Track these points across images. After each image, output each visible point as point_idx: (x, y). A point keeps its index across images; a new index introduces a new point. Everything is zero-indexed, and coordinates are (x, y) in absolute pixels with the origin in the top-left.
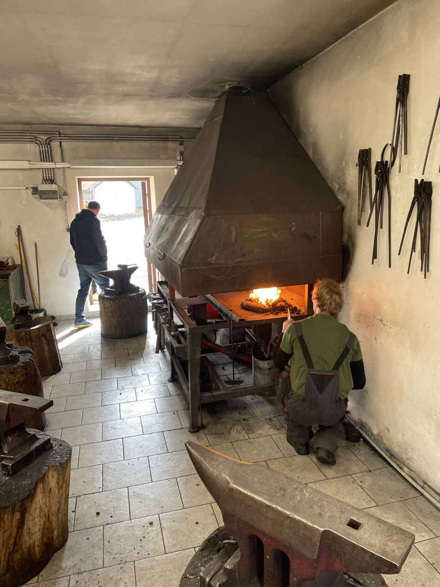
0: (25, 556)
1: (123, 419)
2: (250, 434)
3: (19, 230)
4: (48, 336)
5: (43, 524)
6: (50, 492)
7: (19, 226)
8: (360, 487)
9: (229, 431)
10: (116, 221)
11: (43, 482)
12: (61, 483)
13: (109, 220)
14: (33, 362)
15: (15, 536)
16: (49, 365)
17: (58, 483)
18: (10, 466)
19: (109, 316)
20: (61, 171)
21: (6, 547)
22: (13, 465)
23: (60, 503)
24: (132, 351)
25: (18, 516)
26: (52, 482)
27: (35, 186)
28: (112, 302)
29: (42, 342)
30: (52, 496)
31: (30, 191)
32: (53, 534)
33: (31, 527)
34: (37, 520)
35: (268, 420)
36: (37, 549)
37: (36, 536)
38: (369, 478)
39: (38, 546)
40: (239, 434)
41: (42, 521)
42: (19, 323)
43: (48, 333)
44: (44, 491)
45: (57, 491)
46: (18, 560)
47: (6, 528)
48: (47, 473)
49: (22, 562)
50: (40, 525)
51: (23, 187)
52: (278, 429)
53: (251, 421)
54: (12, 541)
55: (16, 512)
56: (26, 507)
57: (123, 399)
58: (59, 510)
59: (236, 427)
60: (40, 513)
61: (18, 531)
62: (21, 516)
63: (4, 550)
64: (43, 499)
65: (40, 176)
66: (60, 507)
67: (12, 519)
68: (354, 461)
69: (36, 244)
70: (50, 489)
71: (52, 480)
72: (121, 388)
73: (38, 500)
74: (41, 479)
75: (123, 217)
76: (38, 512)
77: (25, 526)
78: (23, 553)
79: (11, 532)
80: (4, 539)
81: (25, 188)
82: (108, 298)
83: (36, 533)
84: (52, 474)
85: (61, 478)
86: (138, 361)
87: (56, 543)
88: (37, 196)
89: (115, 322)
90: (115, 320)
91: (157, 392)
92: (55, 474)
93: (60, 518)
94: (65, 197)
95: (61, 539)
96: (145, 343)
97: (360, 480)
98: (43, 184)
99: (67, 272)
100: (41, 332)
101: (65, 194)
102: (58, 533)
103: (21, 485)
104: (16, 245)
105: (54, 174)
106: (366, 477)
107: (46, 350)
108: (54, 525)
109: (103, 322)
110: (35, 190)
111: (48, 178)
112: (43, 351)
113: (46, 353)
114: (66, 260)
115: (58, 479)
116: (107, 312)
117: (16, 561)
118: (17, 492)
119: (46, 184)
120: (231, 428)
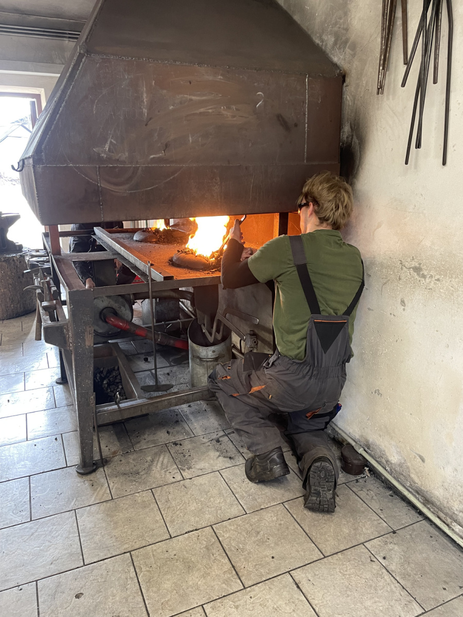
2: (184, 470)
8: (384, 570)
9: (149, 466)
24: (8, 338)
35: (214, 442)
38: (396, 548)
40: (165, 472)
52: (230, 458)
53: (187, 445)
59: (161, 459)
68: (363, 512)
86: (12, 353)
97: (382, 555)
106: (391, 546)
120: (152, 461)
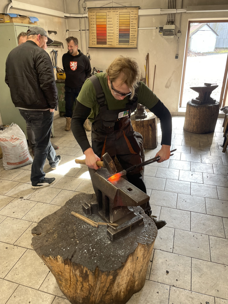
0: (113, 298)
1: (192, 196)
3: (148, 56)
4: (153, 126)
5: (128, 279)
6: (137, 259)
7: (148, 54)
10: (201, 56)
11: (132, 255)
12: (145, 256)
13: (197, 55)
14: (142, 145)
15: (108, 287)
16: (151, 144)
17: (144, 255)
18: (112, 235)
19: (191, 118)
20: (179, 15)
21: (101, 291)
22: (114, 235)
23: (143, 267)
24: (202, 144)
25: (111, 277)
26: (139, 254)
27: (162, 26)
28: (195, 109)
29: (149, 129)
30: (138, 262)
31: (158, 30)
32: (135, 284)
33: (120, 282)
34: (125, 278)
36: (122, 293)
37: (123, 287)
39: (123, 292)
41: (128, 278)
42: (138, 115)
43: (153, 124)
44: (133, 260)
45: (142, 260)
46: (109, 299)
47: (102, 281)
48: (137, 249)
49: (111, 301)
50: (127, 280)
51: (155, 27)
54: (105, 289)
55: (110, 275)
56: (118, 273)
57: (194, 179)
58: (141, 270)
60: (128, 273)
61: (110, 285)
62: (113, 278)
63: (100, 292)
64: (131, 265)
65: (165, 19)
66: (142, 269)
67: (107, 279)
69: (155, 66)
70: (138, 258)
71: (140, 252)
72: (193, 170)
73: (127, 266)
74: (131, 254)
75: (205, 54)
76: (126, 273)
77: (116, 282)
78: (113, 296)
79: (105, 285)
80: (100, 286)
81: (156, 28)
82: (193, 105)
83: (123, 284)
84: (140, 249)
85: (146, 252)
86: (206, 153)
87: (136, 288)
88: (162, 33)
89: (194, 122)
90: (194, 121)
91: (219, 181)
92: (143, 249)
93: (141, 275)
94: (179, 34)
95: (140, 286)
96: (212, 139)
98: (167, 25)
99: (170, 86)
100: (150, 123)
101: (179, 32)
102: (138, 283)
103: (117, 253)
104: (145, 65)
105: (174, 18)
107: (150, 134)
108: (137, 278)
109: (186, 121)
110: (161, 29)
111: (170, 21)
112: (149, 134)
113: (150, 136)
114: (171, 77)
115: (144, 253)
116: (191, 115)
117: (107, 299)
118: (113, 259)
119: (169, 25)
